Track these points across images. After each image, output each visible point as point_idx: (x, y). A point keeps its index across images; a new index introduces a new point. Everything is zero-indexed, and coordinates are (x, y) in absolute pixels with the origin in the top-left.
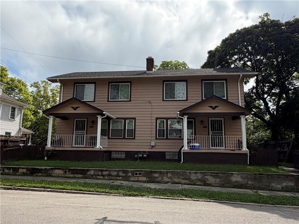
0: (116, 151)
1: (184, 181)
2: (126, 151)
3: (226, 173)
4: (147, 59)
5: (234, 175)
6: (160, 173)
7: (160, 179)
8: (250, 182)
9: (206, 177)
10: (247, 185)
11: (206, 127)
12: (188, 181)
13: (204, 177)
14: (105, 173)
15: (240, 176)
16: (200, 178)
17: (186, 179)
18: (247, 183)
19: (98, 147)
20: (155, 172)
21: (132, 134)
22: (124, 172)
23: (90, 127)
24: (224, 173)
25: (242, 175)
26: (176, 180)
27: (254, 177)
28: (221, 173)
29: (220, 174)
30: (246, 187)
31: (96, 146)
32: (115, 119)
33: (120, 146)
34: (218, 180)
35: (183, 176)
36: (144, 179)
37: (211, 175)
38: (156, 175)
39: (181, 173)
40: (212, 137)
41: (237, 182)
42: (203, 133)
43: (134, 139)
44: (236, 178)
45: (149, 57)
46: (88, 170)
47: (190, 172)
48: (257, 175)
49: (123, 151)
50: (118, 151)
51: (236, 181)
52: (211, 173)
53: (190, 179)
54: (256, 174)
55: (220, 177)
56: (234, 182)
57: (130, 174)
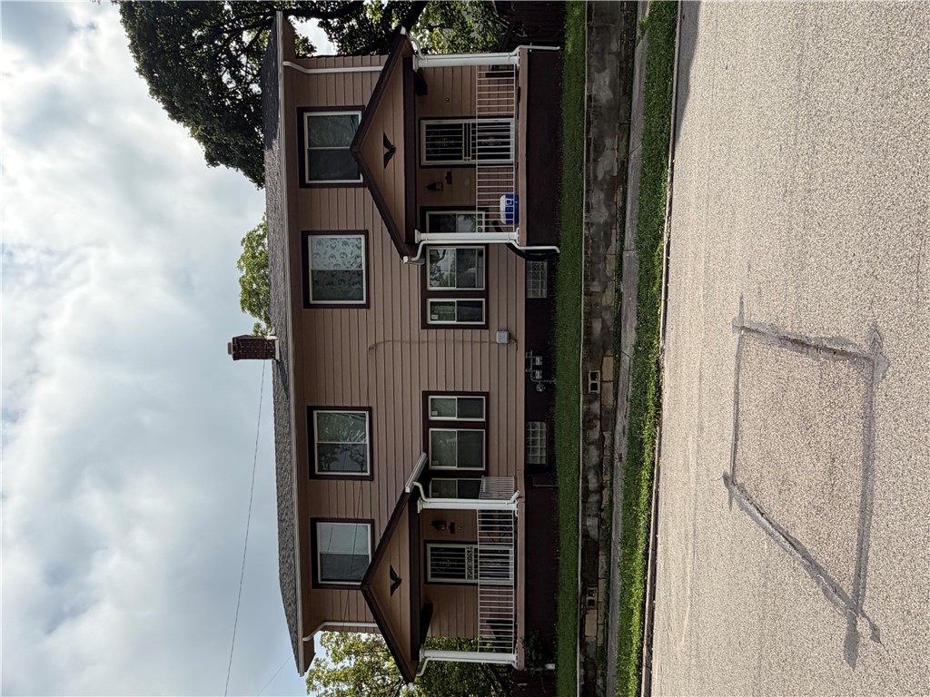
0: (527, 450)
1: (614, 245)
2: (526, 420)
3: (588, 117)
4: (235, 358)
5: (594, 92)
6: (589, 314)
7: (607, 316)
8: (614, 46)
9: (600, 178)
10: (623, 53)
11: (449, 174)
12: (614, 231)
13: (601, 184)
14: (593, 484)
15: (596, 75)
16: (602, 196)
17: (608, 237)
18: (618, 54)
19: (513, 507)
20: (588, 329)
21: (474, 402)
22: (588, 425)
23: (453, 531)
24: (589, 123)
25: (592, 69)
26: (611, 267)
27: (598, 33)
28: (588, 133)
29: (591, 136)
30: (627, 56)
31: (511, 511)
32: (428, 456)
33: (512, 438)
34: (608, 142)
35: (598, 247)
36: (608, 362)
37: (595, 161)
38: (597, 326)
39: (589, 252)
40: (480, 157)
41: (613, 86)
42: (467, 182)
43: (487, 395)
44: (602, 87)
45: (230, 353)
46: (586, 535)
47: (587, 224)
48: (591, 23)
49: (526, 427)
50: (527, 443)
51: (610, 86)
52: (588, 160)
53: (606, 224)
54: (590, 28)
55: (601, 136)
56: (614, 93)
57: (596, 407)
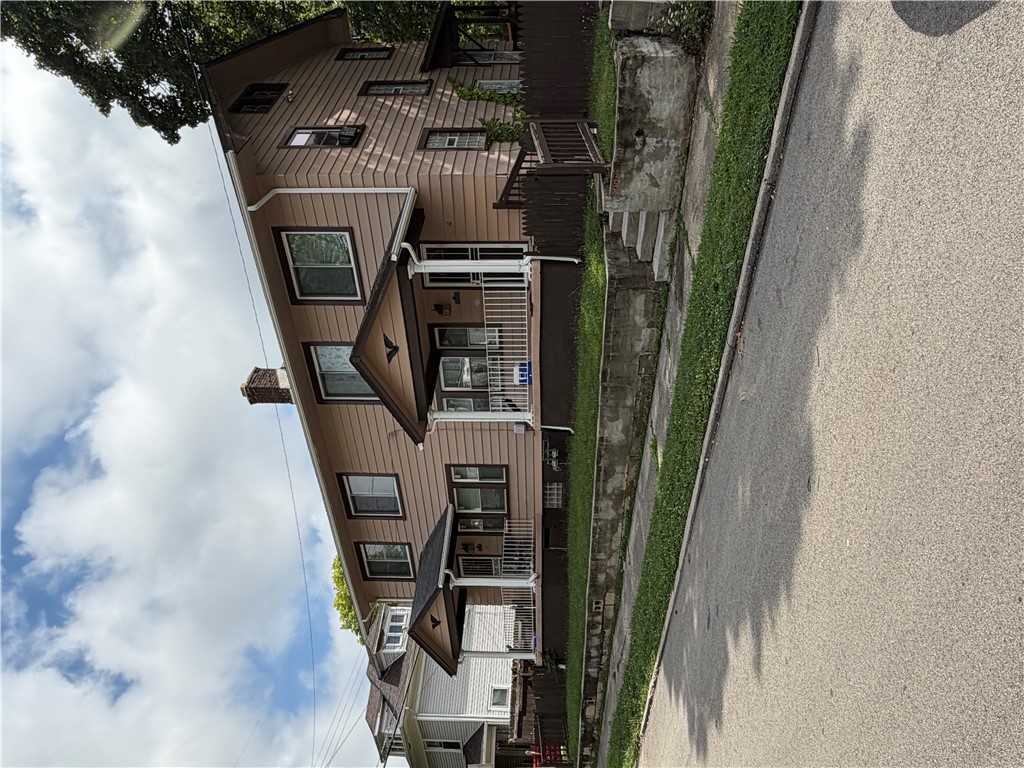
0: (544, 500)
3: (599, 452)
4: (251, 402)
5: (606, 435)
6: (595, 571)
7: (612, 573)
9: (609, 491)
10: (638, 407)
11: (457, 294)
12: (620, 524)
13: (610, 495)
15: (609, 423)
16: (611, 503)
18: (633, 408)
19: (532, 585)
20: (594, 579)
23: (480, 550)
24: (600, 456)
25: (605, 418)
26: (616, 544)
27: (612, 392)
28: (598, 462)
29: (601, 464)
34: (618, 469)
35: (605, 534)
37: (605, 481)
38: (602, 578)
39: (597, 536)
40: (486, 282)
41: (626, 430)
42: (477, 303)
43: (507, 467)
44: (615, 432)
47: (595, 520)
48: (605, 384)
49: (544, 489)
50: (544, 494)
51: (623, 431)
52: (598, 480)
53: (613, 520)
55: (612, 464)
56: (627, 436)
57: (599, 618)
